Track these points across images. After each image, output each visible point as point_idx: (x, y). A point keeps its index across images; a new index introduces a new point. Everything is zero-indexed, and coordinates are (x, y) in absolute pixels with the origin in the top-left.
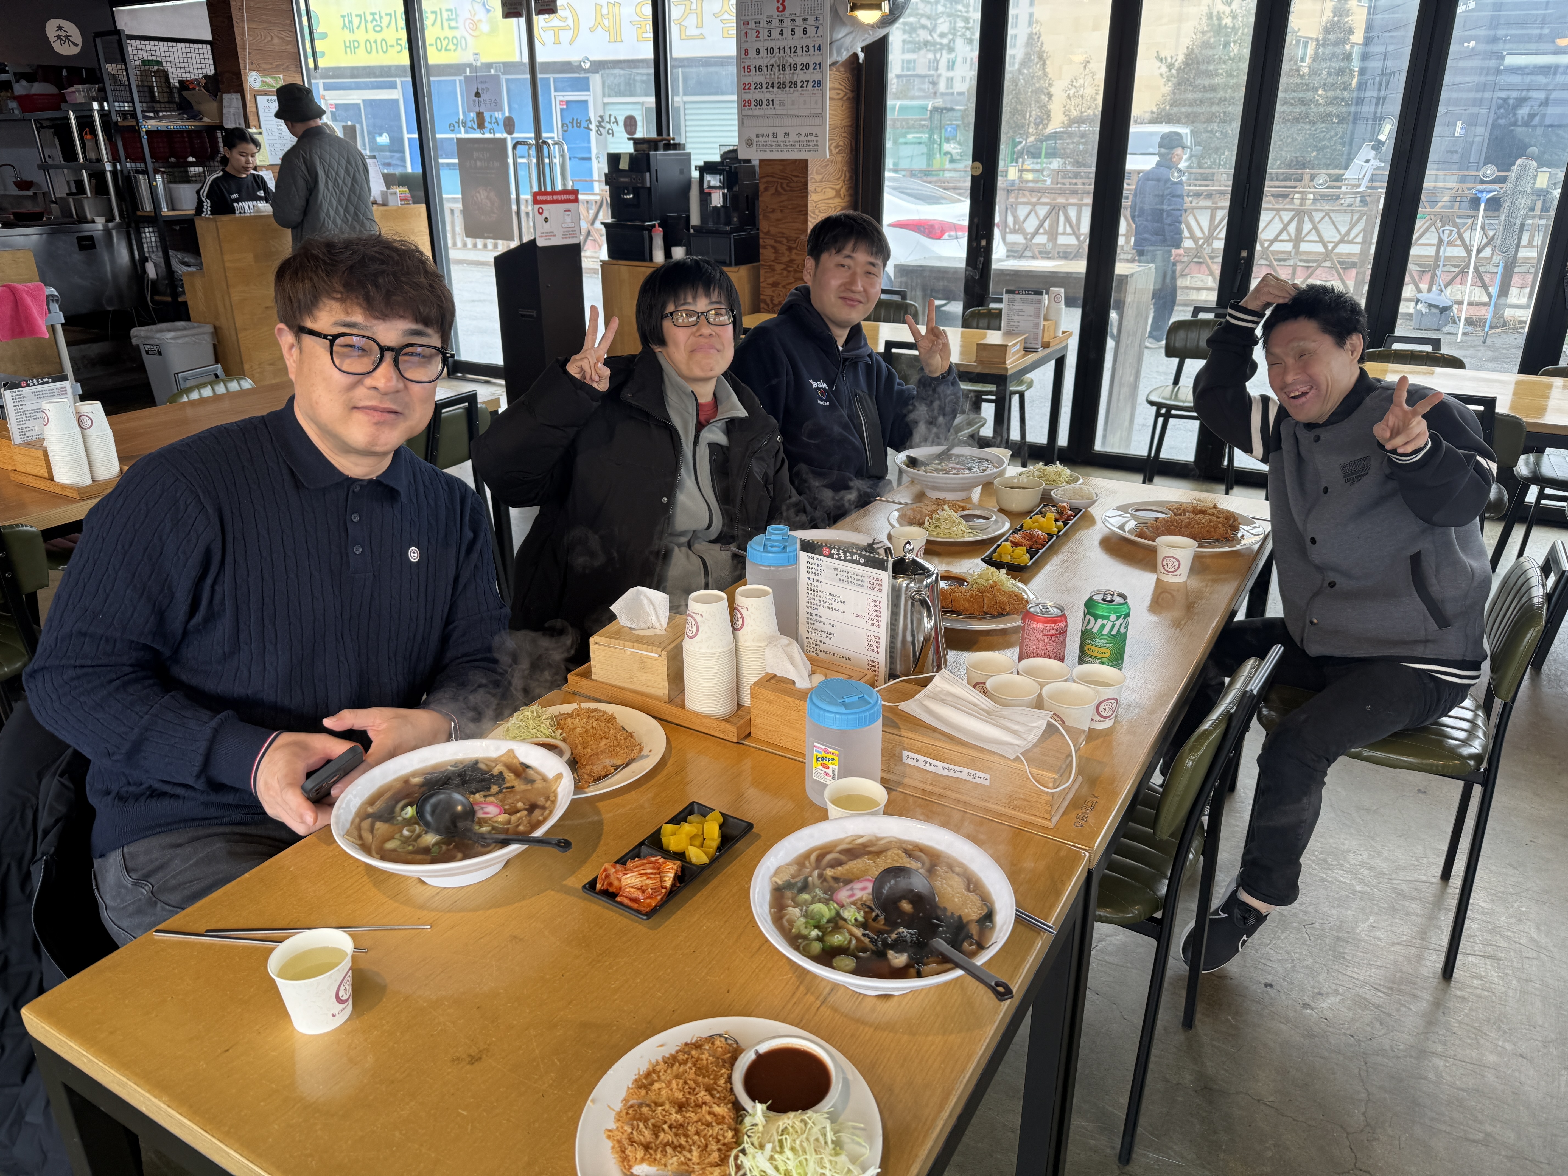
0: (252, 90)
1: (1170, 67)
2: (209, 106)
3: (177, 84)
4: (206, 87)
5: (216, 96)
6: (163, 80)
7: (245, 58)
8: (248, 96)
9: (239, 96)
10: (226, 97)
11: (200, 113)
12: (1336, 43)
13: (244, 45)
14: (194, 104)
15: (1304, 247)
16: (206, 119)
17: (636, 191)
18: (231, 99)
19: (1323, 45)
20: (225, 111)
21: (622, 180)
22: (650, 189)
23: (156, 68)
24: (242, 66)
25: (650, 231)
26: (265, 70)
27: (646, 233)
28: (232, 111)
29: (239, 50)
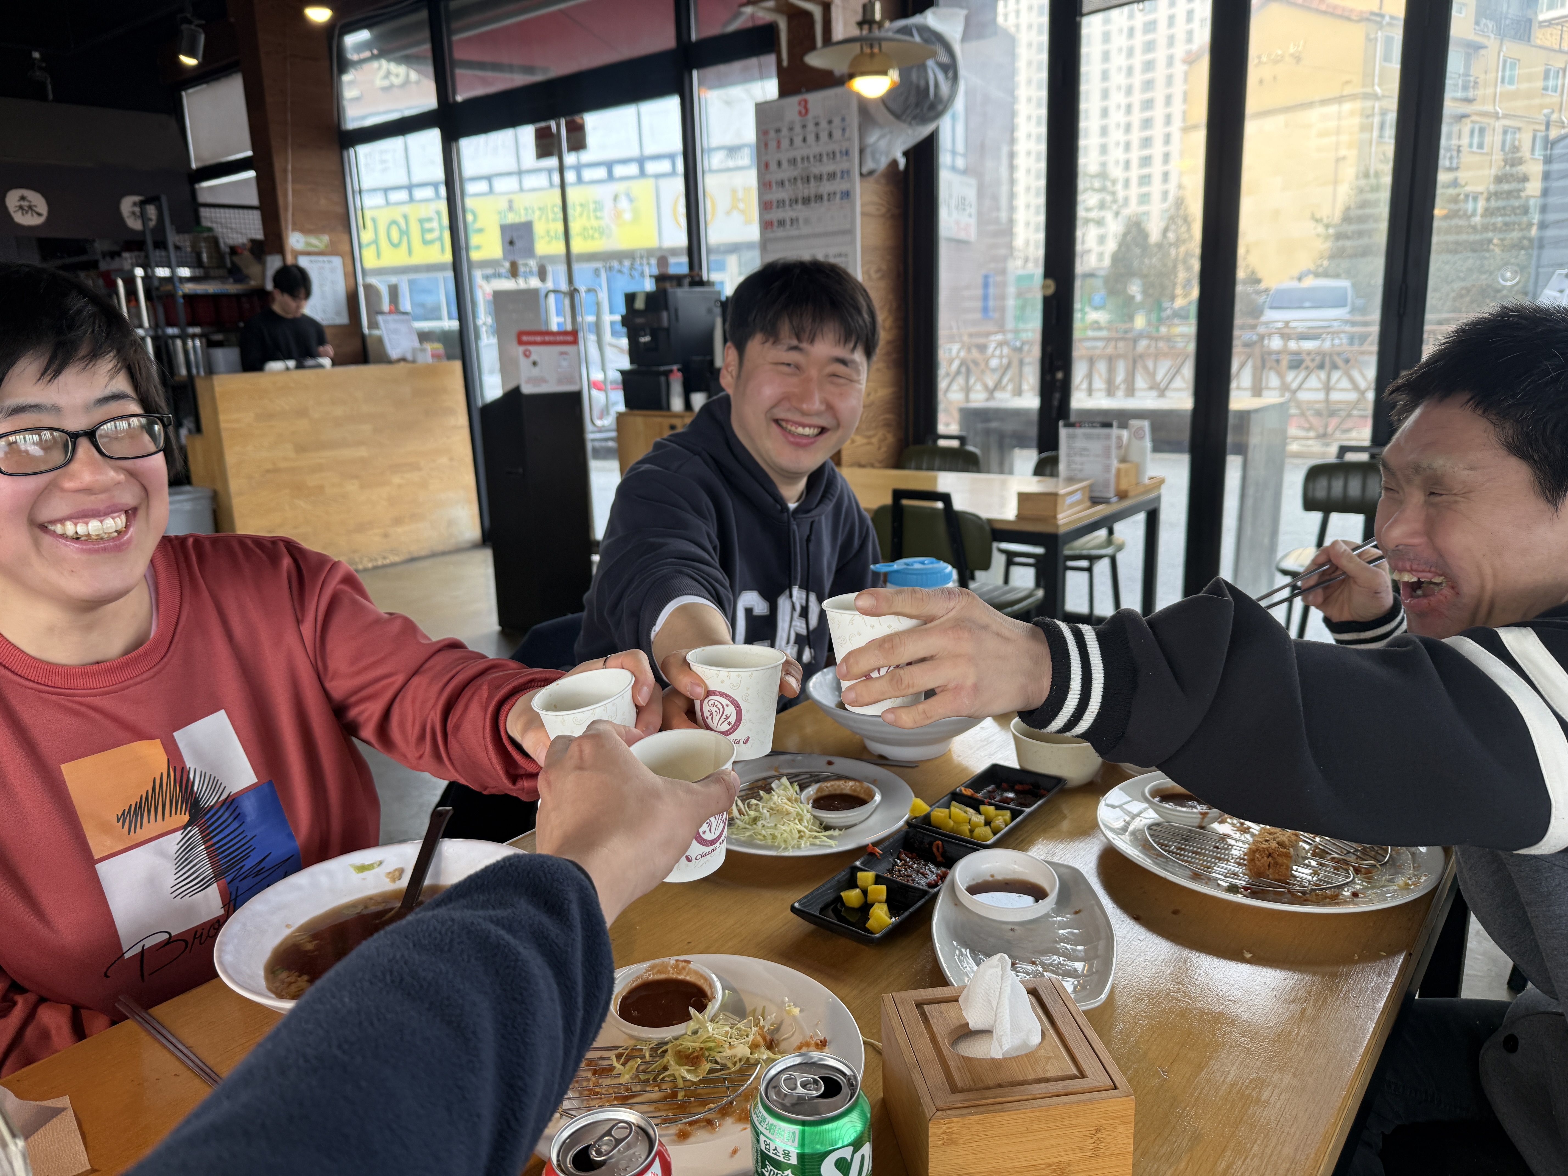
0: (293, 249)
1: (1327, 226)
2: (254, 270)
3: (227, 250)
4: (251, 250)
5: (259, 258)
6: (212, 245)
7: (288, 217)
9: (280, 257)
10: (267, 257)
11: (247, 277)
13: (287, 207)
14: (243, 269)
16: (251, 283)
17: (654, 333)
21: (638, 320)
22: (667, 330)
23: (206, 235)
24: (283, 226)
25: (668, 377)
26: (309, 231)
27: (664, 379)
29: (281, 212)
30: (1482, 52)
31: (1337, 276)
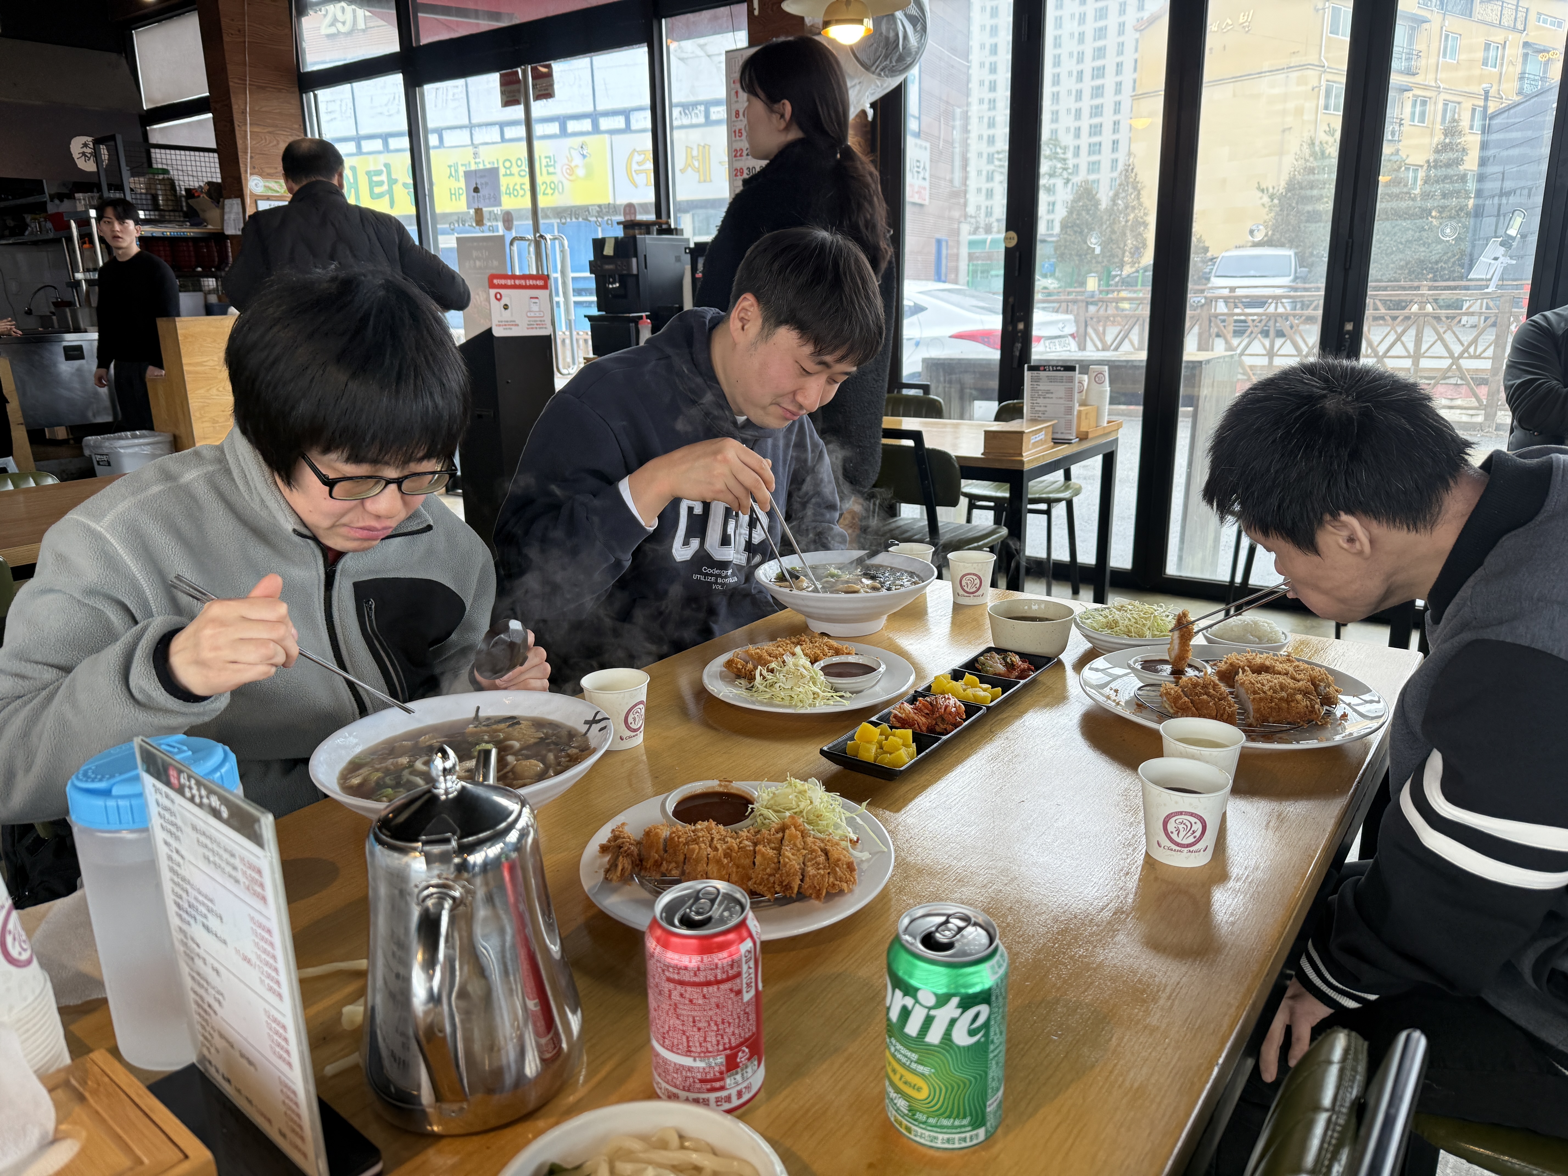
0: (252, 194)
1: (1272, 197)
2: (213, 213)
3: (183, 193)
4: (209, 194)
5: (218, 202)
6: (168, 187)
7: (246, 161)
8: (248, 201)
9: (239, 201)
10: (228, 202)
11: (205, 221)
12: (1448, 165)
13: (246, 149)
14: (200, 213)
15: (1424, 363)
16: (210, 227)
17: (623, 279)
18: (232, 205)
19: (1435, 167)
20: (226, 217)
21: (607, 267)
22: (637, 276)
23: (161, 177)
24: (242, 170)
25: (637, 324)
26: (268, 174)
27: (632, 325)
28: (233, 216)
29: (240, 154)
30: (1425, 26)
31: (1282, 245)
